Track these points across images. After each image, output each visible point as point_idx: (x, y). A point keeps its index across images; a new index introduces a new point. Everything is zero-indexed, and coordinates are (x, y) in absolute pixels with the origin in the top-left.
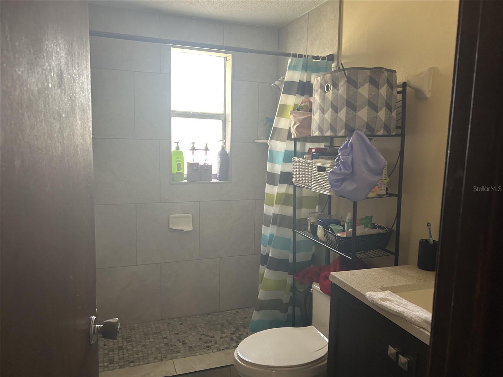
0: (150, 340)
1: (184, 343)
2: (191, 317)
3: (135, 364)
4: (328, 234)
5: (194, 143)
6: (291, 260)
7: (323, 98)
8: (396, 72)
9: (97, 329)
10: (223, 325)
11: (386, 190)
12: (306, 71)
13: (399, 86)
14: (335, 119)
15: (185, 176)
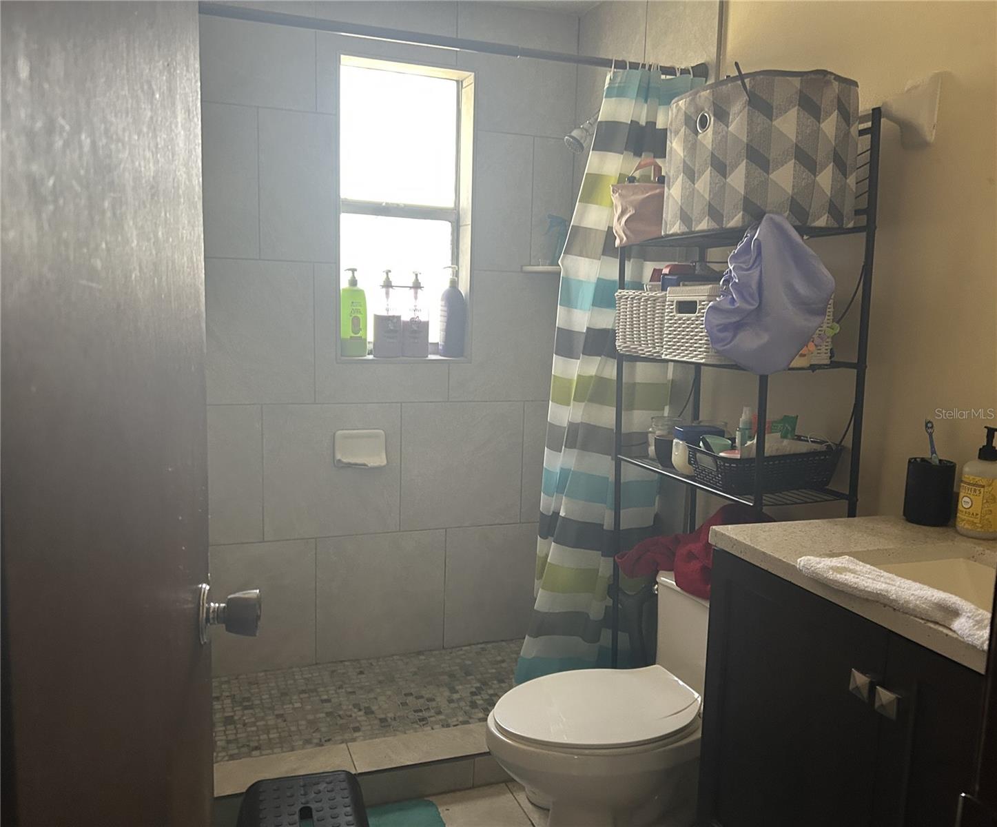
0: (293, 705)
1: (369, 712)
2: (381, 659)
3: (264, 752)
4: (698, 455)
5: (390, 271)
6: (608, 523)
7: (692, 147)
8: (858, 86)
9: (214, 611)
10: (452, 675)
11: (829, 354)
12: (646, 101)
13: (863, 119)
14: (719, 191)
15: (370, 347)
